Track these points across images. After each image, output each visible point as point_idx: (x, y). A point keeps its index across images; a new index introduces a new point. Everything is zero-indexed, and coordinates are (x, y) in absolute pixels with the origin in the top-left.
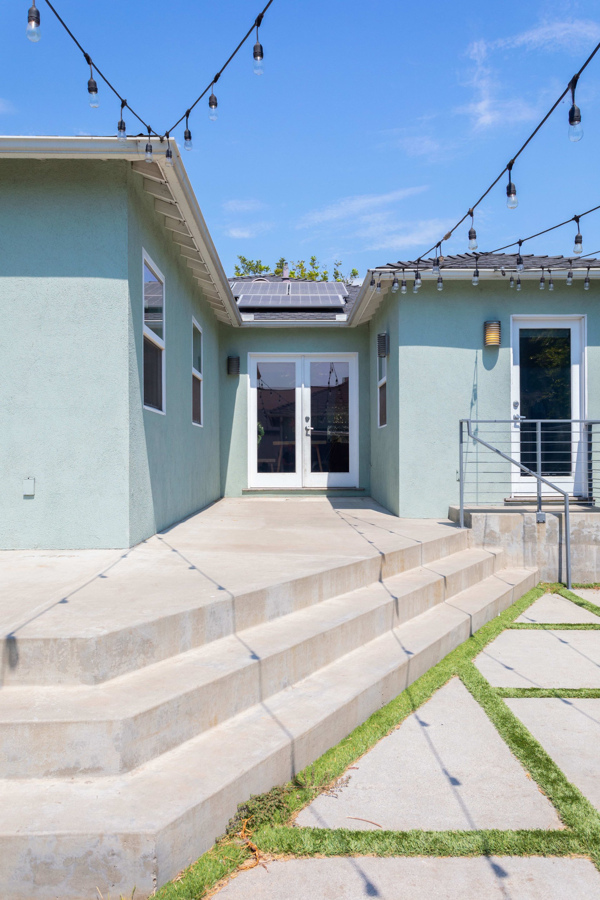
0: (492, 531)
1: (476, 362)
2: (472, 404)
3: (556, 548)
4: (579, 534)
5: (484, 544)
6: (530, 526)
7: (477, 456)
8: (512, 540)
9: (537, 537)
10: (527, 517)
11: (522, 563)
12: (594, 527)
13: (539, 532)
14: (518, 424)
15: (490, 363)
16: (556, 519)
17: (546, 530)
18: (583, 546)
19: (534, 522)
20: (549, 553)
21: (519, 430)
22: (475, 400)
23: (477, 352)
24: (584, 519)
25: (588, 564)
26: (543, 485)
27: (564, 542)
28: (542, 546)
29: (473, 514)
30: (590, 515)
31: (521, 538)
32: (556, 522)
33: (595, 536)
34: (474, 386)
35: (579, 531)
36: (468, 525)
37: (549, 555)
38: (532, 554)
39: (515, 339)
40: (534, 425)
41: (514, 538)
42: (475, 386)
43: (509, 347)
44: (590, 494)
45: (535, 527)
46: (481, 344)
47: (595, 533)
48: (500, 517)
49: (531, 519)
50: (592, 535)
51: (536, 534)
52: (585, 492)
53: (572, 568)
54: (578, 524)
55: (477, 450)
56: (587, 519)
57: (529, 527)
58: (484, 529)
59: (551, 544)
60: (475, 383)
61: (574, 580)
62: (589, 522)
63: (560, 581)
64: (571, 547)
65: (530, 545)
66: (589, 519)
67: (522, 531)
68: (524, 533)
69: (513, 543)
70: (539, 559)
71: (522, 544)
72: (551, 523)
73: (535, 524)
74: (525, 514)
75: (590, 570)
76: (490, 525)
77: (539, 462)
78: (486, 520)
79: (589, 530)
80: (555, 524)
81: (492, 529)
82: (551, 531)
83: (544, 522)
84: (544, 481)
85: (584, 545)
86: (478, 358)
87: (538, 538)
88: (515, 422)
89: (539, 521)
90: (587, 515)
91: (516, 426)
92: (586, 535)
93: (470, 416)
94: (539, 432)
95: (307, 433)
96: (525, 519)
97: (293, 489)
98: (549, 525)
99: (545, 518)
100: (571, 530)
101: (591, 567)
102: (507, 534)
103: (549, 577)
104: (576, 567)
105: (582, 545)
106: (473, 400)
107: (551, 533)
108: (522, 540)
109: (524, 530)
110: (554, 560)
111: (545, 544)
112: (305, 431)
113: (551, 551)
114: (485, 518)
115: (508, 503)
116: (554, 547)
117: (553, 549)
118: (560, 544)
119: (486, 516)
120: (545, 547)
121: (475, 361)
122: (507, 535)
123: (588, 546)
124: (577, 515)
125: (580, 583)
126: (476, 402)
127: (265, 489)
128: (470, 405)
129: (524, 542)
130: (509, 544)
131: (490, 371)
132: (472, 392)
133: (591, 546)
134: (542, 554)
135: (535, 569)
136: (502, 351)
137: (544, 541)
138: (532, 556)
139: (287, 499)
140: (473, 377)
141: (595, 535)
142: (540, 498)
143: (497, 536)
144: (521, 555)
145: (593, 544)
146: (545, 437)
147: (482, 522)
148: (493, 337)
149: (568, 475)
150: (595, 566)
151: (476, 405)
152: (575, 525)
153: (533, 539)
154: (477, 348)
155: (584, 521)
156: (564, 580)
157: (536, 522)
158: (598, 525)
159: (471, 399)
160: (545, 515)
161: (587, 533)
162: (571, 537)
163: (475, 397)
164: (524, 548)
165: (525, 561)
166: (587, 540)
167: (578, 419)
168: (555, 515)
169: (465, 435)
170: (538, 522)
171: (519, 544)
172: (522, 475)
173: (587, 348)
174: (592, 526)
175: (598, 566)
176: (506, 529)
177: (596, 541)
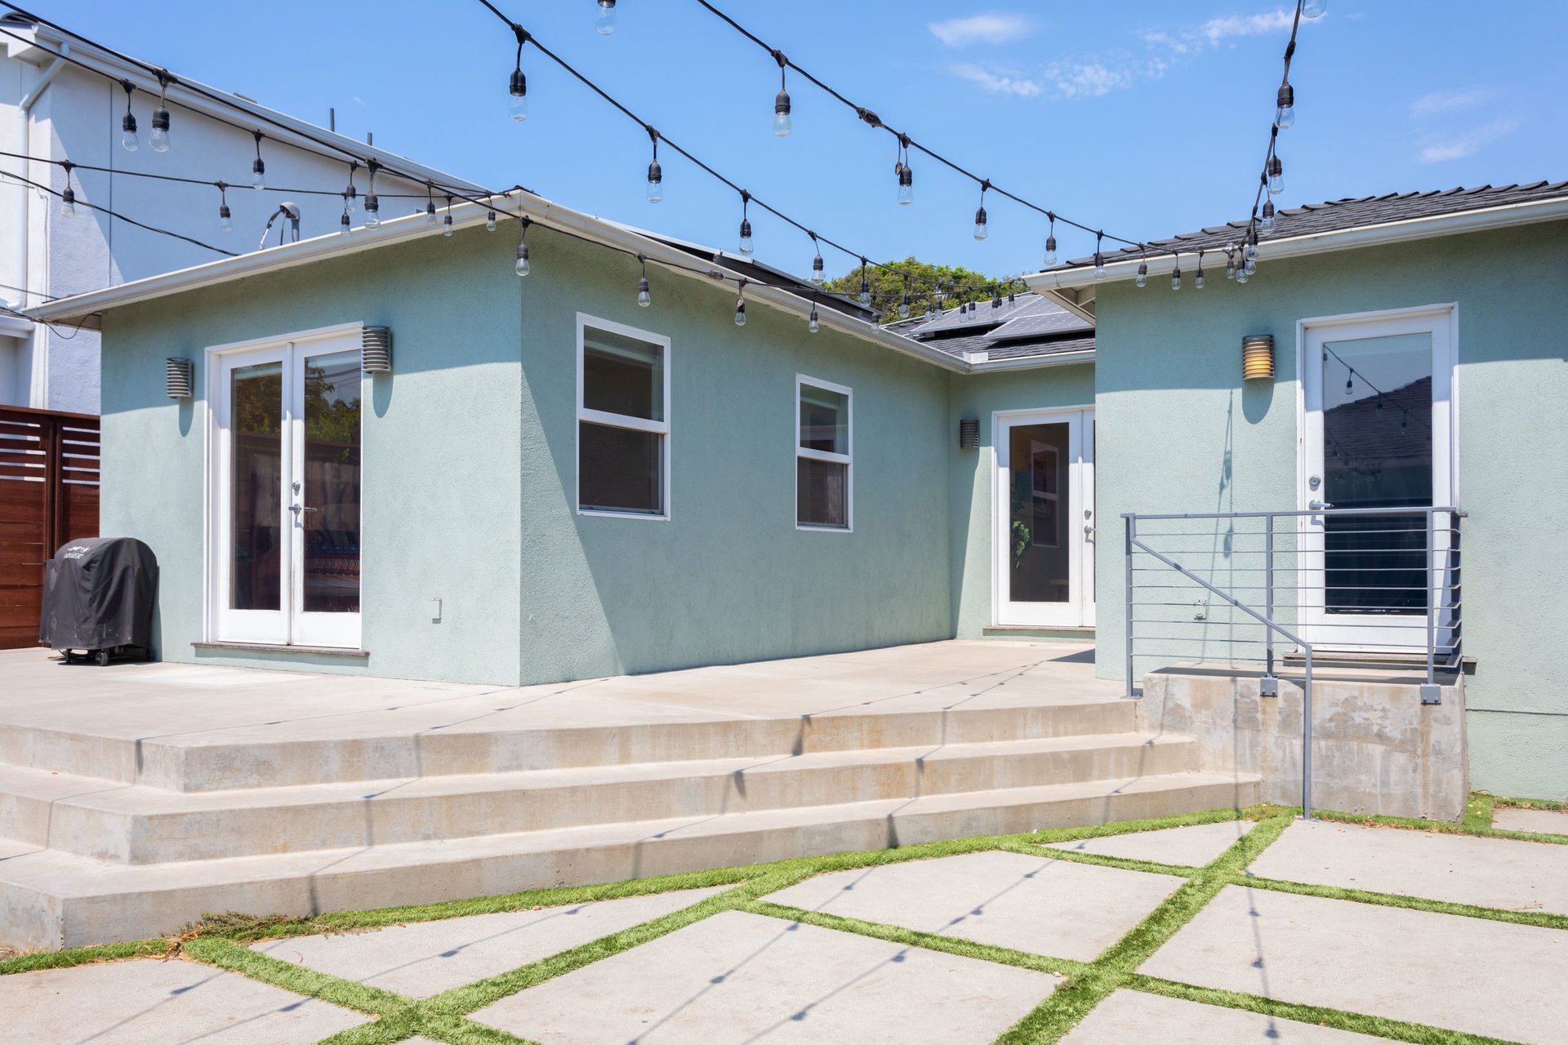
0: (1178, 706)
1: (1230, 412)
2: (1222, 487)
3: (1298, 743)
4: (1345, 722)
5: (1162, 727)
6: (1248, 700)
7: (1231, 575)
8: (1215, 723)
9: (1261, 721)
10: (1243, 683)
11: (1231, 765)
12: (1375, 710)
13: (1264, 712)
14: (1321, 518)
15: (1256, 410)
16: (1299, 692)
17: (1277, 710)
18: (1354, 745)
19: (1256, 694)
20: (1285, 750)
21: (1321, 528)
22: (1228, 478)
23: (1231, 393)
24: (1356, 693)
25: (1363, 777)
28: (1270, 737)
29: (1148, 675)
30: (1369, 688)
31: (1231, 720)
32: (1298, 696)
33: (1378, 727)
34: (1226, 453)
35: (1346, 715)
36: (1141, 693)
37: (1284, 754)
38: (1251, 750)
41: (1218, 721)
42: (1228, 453)
43: (1294, 378)
45: (1257, 703)
46: (1240, 378)
47: (1379, 721)
48: (1193, 681)
49: (1249, 689)
50: (1373, 724)
51: (1259, 716)
53: (1333, 784)
54: (1343, 703)
55: (1231, 566)
56: (1361, 694)
57: (1247, 703)
58: (1163, 700)
59: (1288, 736)
60: (1228, 448)
61: (1333, 806)
62: (1366, 701)
65: (1248, 733)
66: (1366, 695)
67: (1232, 709)
68: (1236, 712)
69: (1215, 729)
70: (1264, 760)
71: (1232, 731)
72: (1287, 696)
73: (1258, 698)
74: (1239, 679)
75: (1367, 790)
76: (1174, 695)
78: (1166, 686)
79: (1366, 715)
80: (1297, 700)
81: (1179, 702)
82: (1288, 712)
83: (1274, 695)
85: (1355, 743)
86: (1233, 403)
87: (1263, 724)
88: (1314, 515)
89: (1264, 693)
90: (1362, 687)
91: (1314, 522)
92: (1360, 724)
93: (1219, 505)
95: (1087, 537)
96: (1239, 688)
97: (1045, 628)
98: (1285, 701)
99: (1276, 689)
101: (1370, 785)
102: (1204, 712)
103: (1283, 795)
104: (1339, 782)
105: (1351, 743)
106: (1224, 478)
107: (1288, 715)
108: (1233, 725)
109: (1236, 707)
110: (1294, 765)
111: (1277, 735)
112: (1084, 535)
113: (1288, 749)
114: (1165, 683)
115: (1290, 660)
116: (1294, 742)
117: (1291, 745)
119: (1167, 679)
120: (1277, 740)
121: (1228, 408)
122: (1204, 715)
123: (1365, 745)
124: (1341, 685)
125: (1347, 811)
126: (1230, 481)
127: (1016, 627)
128: (1218, 486)
129: (1236, 728)
130: (1207, 731)
131: (1257, 424)
132: (1222, 464)
133: (1370, 746)
134: (1271, 752)
135: (1256, 778)
136: (1279, 388)
137: (1274, 731)
138: (1253, 756)
139: (1032, 643)
140: (1225, 436)
141: (1378, 725)
143: (1188, 714)
144: (1231, 751)
145: (1374, 743)
147: (1161, 688)
148: (1257, 365)
150: (1378, 783)
151: (1229, 486)
152: (1337, 704)
153: (1252, 723)
154: (1232, 387)
155: (1355, 698)
157: (1259, 693)
158: (1385, 706)
159: (1220, 477)
160: (1276, 683)
161: (1362, 721)
163: (1228, 472)
164: (1236, 739)
165: (1236, 763)
166: (1362, 733)
168: (1296, 683)
170: (1263, 695)
171: (1228, 732)
172: (1328, 611)
173: (1457, 369)
174: (1372, 708)
175: (1385, 784)
176: (1202, 704)
177: (1381, 737)
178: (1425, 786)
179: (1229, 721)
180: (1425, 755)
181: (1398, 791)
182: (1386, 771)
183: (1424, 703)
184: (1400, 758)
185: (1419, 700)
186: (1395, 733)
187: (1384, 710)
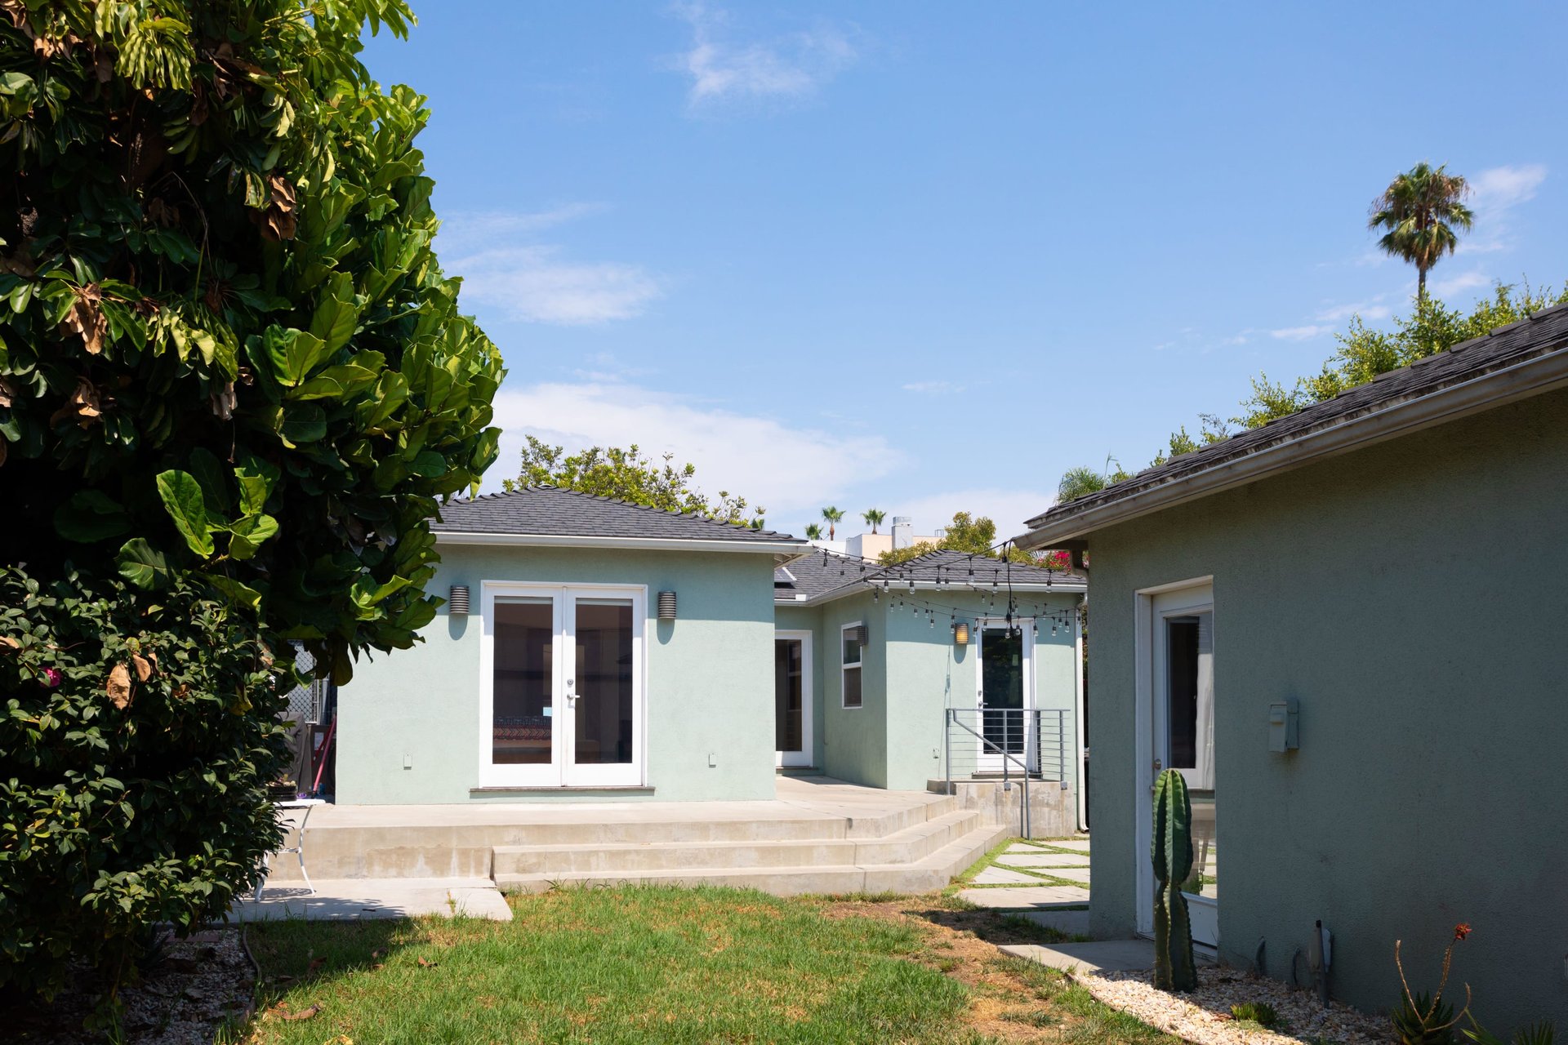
0: (972, 799)
1: (948, 657)
2: (946, 691)
3: (1019, 810)
4: (1035, 800)
5: (965, 808)
6: (999, 795)
8: (987, 804)
9: (1005, 801)
10: (995, 786)
11: (993, 822)
13: (1006, 797)
15: (959, 658)
16: (1018, 787)
17: (1011, 798)
18: (1038, 809)
20: (1014, 814)
23: (949, 648)
24: (1038, 788)
25: (1042, 822)
26: (1009, 760)
27: (1024, 805)
28: (1008, 809)
29: (957, 784)
30: (1041, 786)
32: (1018, 789)
33: (1045, 800)
35: (1035, 798)
36: (953, 792)
38: (1001, 815)
39: (978, 637)
40: (1001, 714)
42: (948, 676)
43: (975, 643)
44: (1040, 768)
45: (1003, 795)
46: (953, 640)
47: (1047, 798)
48: (974, 787)
49: (1000, 789)
51: (1004, 799)
52: (1035, 766)
53: (1031, 826)
54: (1034, 793)
58: (965, 797)
59: (1015, 807)
60: (948, 674)
61: (1032, 836)
62: (1041, 791)
63: (1022, 836)
64: (1030, 809)
65: (1000, 808)
66: (1040, 788)
67: (994, 797)
68: (995, 799)
69: (987, 807)
70: (1006, 819)
71: (994, 807)
72: (1015, 790)
73: (1003, 791)
74: (992, 785)
75: (1043, 827)
76: (969, 794)
77: (1006, 742)
79: (1041, 797)
80: (1018, 793)
81: (971, 797)
82: (1015, 797)
83: (1010, 792)
84: (1010, 757)
86: (950, 653)
87: (1005, 803)
90: (1039, 785)
92: (1041, 801)
93: (944, 702)
94: (1005, 718)
96: (993, 788)
98: (1014, 794)
99: (1010, 788)
100: (1030, 795)
101: (1044, 825)
102: (982, 799)
103: (1014, 833)
104: (1034, 825)
105: (1036, 808)
106: (947, 688)
107: (1015, 799)
108: (994, 804)
110: (1017, 819)
111: (1011, 807)
114: (964, 788)
115: (974, 776)
116: (1017, 809)
117: (1016, 811)
118: (1022, 807)
119: (967, 785)
120: (1011, 809)
121: (947, 655)
122: (982, 801)
123: (1042, 809)
124: (1033, 785)
125: (1036, 837)
129: (996, 805)
130: (984, 808)
131: (960, 664)
132: (946, 682)
133: (1044, 809)
134: (1008, 815)
135: (1004, 826)
136: (969, 647)
137: (1010, 805)
138: (1001, 817)
140: (947, 669)
142: (1006, 771)
143: (976, 801)
144: (994, 816)
145: (1044, 807)
146: (1009, 722)
147: (963, 790)
148: (962, 636)
149: (1021, 753)
150: (1047, 823)
151: (949, 692)
152: (1032, 793)
153: (1002, 803)
154: (950, 645)
155: (1038, 790)
156: (1025, 835)
158: (1049, 791)
160: (1010, 786)
162: (1030, 801)
163: (948, 685)
164: (996, 811)
165: (996, 821)
166: (1041, 804)
167: (1029, 708)
168: (1017, 784)
169: (952, 720)
170: (1005, 790)
171: (992, 808)
172: (985, 753)
173: (1035, 646)
174: (1045, 793)
175: (1049, 824)
176: (981, 796)
177: (1048, 805)
178: (1063, 823)
179: (992, 803)
180: (1062, 810)
181: (1053, 826)
182: (1049, 819)
183: (1062, 789)
184: (1054, 813)
185: (1060, 788)
186: (1052, 802)
187: (1049, 793)
